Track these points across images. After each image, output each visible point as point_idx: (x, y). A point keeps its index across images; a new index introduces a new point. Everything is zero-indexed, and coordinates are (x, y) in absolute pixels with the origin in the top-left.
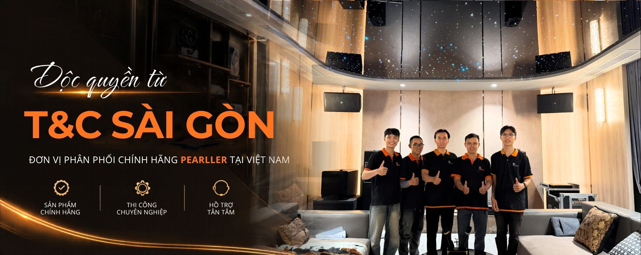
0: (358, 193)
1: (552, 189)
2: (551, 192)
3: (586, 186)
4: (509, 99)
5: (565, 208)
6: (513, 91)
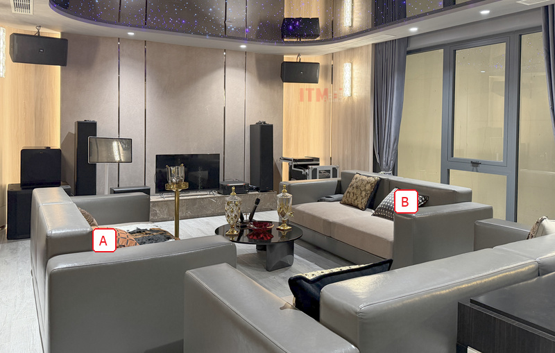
1: (296, 163)
2: (295, 166)
4: (252, 62)
6: (256, 54)
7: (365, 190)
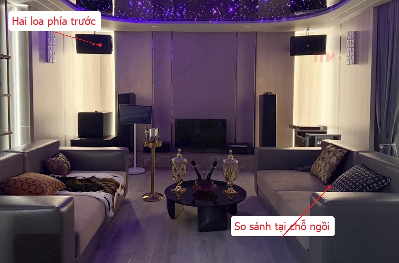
0: (113, 133)
1: (300, 131)
2: (300, 133)
3: (334, 127)
6: (267, 33)
7: (330, 163)
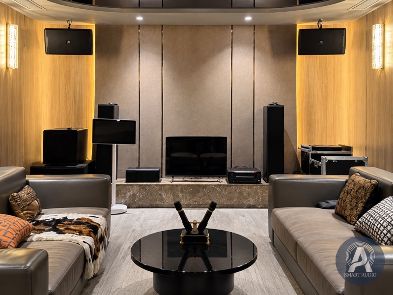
0: (89, 157)
1: (315, 152)
2: (314, 156)
5: (327, 174)
